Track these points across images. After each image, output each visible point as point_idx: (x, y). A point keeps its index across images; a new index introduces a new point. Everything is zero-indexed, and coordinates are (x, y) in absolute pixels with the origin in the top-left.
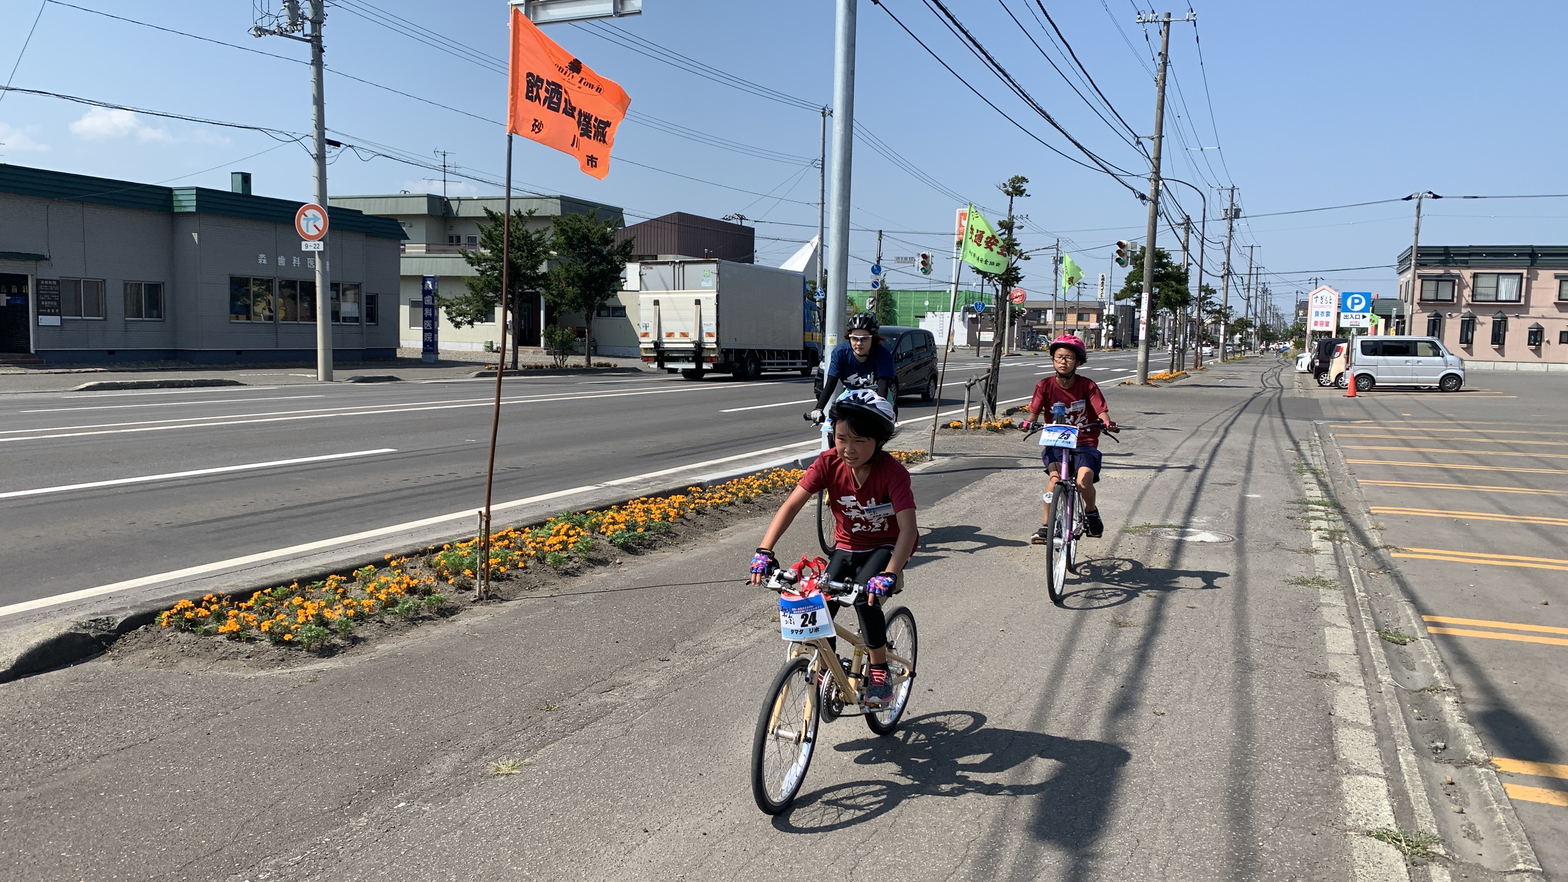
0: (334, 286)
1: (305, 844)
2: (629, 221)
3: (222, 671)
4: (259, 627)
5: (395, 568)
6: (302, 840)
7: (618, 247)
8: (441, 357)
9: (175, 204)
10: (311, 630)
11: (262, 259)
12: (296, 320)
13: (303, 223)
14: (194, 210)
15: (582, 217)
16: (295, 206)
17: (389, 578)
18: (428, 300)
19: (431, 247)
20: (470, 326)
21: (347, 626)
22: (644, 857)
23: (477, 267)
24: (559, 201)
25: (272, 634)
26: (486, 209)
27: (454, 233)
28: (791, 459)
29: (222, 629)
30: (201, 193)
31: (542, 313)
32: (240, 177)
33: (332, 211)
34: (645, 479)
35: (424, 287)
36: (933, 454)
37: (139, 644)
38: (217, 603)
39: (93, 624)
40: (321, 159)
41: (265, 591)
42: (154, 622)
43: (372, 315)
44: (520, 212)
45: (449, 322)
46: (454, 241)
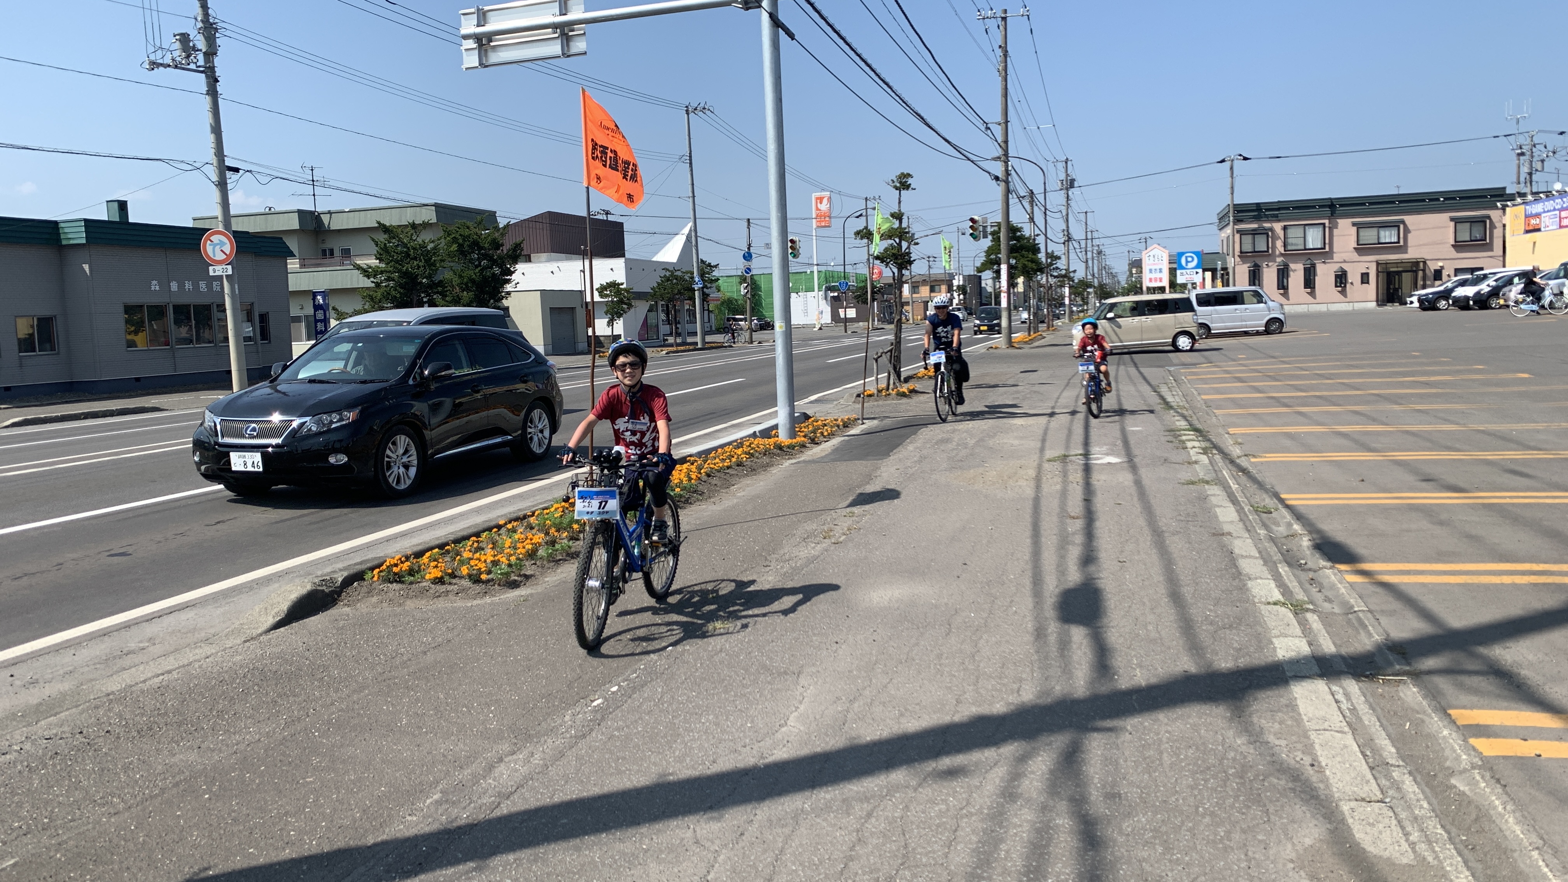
2: (502, 222)
4: (461, 571)
7: (509, 251)
9: (62, 236)
11: (155, 286)
13: (209, 249)
14: (84, 241)
15: (470, 224)
16: (199, 233)
18: (320, 315)
19: (306, 262)
21: (520, 566)
23: (372, 279)
24: (433, 208)
25: (470, 575)
26: (375, 220)
27: (328, 245)
28: (750, 431)
29: (428, 576)
30: (89, 224)
32: (116, 205)
33: (236, 234)
35: (314, 302)
36: (864, 419)
37: (360, 595)
38: (407, 561)
39: (324, 583)
40: (222, 185)
42: (365, 579)
43: (265, 334)
46: (327, 254)
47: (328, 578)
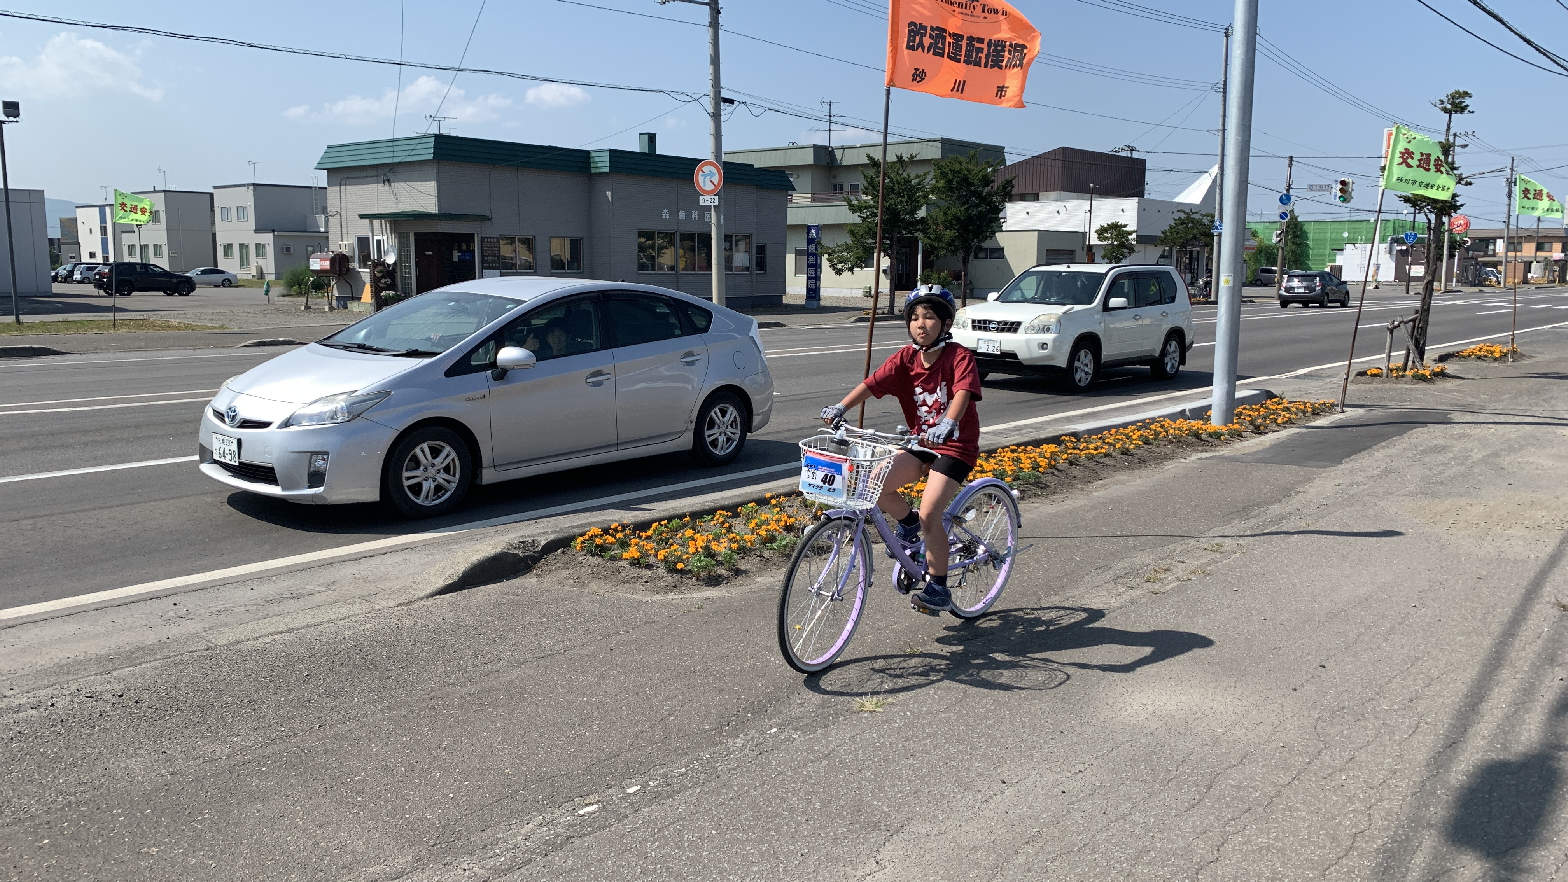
0: (728, 238)
1: (689, 758)
2: (1010, 160)
3: (623, 593)
4: (656, 556)
5: (775, 506)
6: (686, 754)
7: (999, 188)
8: (822, 303)
9: (592, 165)
10: (700, 561)
11: (666, 214)
12: (694, 270)
14: (607, 170)
15: (962, 159)
16: (693, 163)
17: (768, 516)
18: (812, 248)
19: (816, 196)
20: (850, 273)
21: (731, 558)
22: (1001, 807)
23: (859, 214)
24: (939, 144)
25: (667, 562)
26: (868, 156)
27: (838, 181)
29: (625, 555)
30: (614, 154)
31: (920, 257)
32: (647, 136)
33: (726, 165)
34: (1016, 427)
35: (808, 235)
36: (1345, 406)
37: (556, 566)
38: (622, 532)
39: (522, 545)
40: (716, 116)
41: (662, 523)
42: (570, 546)
43: (761, 264)
44: (902, 157)
45: (831, 269)
46: (837, 189)
47: (530, 540)
